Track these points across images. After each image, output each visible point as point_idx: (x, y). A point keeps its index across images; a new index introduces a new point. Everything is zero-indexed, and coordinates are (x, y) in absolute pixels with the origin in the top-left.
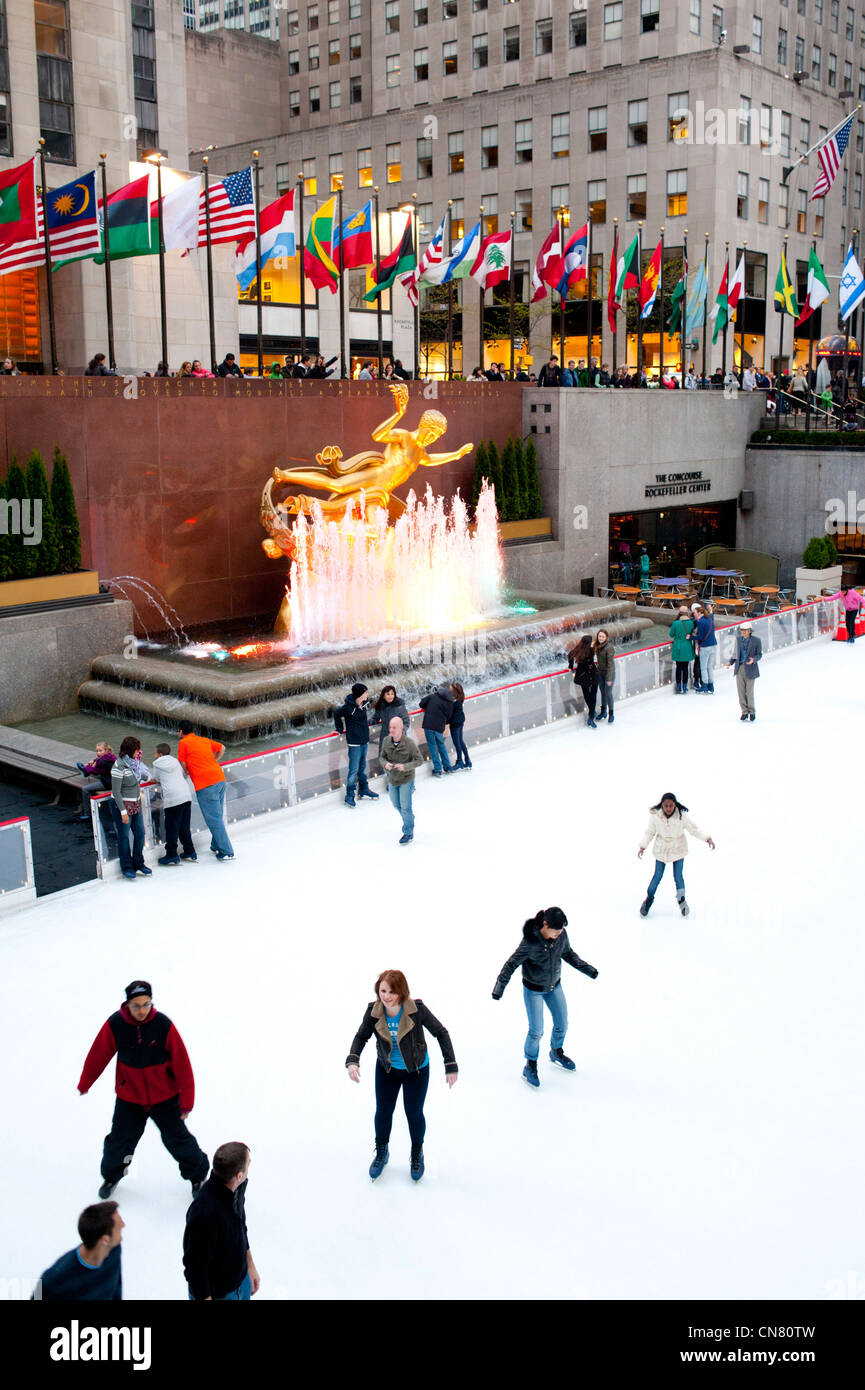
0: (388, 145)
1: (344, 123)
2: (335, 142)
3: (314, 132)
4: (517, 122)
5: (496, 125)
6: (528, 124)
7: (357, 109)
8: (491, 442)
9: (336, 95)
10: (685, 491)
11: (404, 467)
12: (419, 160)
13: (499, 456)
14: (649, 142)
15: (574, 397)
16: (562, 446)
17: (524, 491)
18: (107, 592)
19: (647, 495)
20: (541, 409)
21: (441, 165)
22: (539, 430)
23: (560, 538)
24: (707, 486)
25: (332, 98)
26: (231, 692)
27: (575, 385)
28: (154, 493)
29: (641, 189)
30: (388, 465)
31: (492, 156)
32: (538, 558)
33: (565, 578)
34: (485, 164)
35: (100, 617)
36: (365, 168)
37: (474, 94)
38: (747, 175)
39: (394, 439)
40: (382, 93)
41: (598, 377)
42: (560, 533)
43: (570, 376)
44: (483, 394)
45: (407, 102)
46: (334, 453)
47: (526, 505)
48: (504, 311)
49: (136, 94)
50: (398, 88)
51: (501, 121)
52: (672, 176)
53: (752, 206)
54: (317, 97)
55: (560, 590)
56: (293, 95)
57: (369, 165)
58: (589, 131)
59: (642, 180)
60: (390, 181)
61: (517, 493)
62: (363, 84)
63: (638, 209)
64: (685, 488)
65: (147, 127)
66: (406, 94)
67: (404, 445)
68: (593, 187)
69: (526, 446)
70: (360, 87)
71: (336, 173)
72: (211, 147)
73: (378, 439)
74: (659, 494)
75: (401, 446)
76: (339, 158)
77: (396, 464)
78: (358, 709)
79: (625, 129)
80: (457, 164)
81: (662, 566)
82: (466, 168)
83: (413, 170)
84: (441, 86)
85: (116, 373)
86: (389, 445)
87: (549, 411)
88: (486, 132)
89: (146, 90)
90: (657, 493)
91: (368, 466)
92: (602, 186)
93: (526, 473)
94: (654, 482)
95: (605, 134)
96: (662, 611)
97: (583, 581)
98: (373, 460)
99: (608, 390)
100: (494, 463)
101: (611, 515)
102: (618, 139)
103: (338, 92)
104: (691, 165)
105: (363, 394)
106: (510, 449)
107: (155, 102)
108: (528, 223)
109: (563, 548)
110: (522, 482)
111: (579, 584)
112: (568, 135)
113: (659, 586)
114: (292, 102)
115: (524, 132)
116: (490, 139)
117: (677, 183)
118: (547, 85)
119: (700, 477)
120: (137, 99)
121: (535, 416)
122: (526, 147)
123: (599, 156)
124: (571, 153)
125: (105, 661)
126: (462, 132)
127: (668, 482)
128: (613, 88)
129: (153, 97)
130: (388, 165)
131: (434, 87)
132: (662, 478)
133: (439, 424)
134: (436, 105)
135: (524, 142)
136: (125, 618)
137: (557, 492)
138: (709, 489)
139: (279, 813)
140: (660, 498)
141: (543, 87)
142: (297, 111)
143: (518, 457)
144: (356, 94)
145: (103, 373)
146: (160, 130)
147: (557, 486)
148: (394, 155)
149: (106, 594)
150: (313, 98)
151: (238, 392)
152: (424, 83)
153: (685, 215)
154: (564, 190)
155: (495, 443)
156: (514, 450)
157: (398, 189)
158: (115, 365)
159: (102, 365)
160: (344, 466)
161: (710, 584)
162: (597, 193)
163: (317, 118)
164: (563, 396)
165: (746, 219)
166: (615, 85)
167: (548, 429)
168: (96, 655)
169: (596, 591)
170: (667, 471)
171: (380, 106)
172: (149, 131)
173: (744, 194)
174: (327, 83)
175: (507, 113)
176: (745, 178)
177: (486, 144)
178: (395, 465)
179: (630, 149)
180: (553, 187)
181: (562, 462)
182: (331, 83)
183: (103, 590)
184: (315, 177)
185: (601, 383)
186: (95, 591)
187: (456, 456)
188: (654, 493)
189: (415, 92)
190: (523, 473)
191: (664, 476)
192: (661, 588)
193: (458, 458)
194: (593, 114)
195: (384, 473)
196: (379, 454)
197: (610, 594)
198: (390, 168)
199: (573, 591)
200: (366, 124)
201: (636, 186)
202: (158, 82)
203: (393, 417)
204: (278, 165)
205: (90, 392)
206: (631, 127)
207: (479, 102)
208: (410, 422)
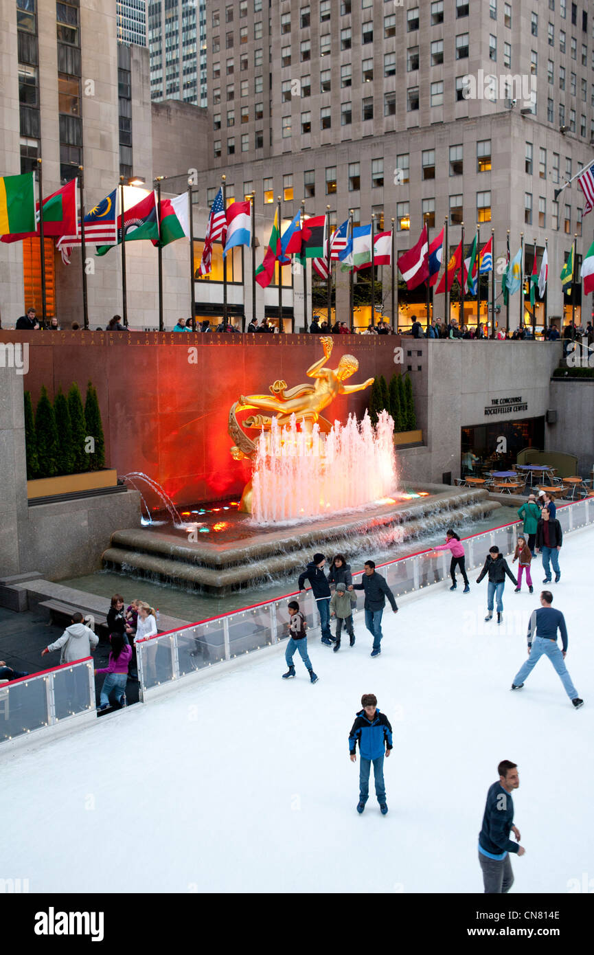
0: (284, 176)
1: (254, 161)
2: (248, 174)
3: (233, 167)
4: (373, 160)
5: (359, 162)
6: (380, 162)
7: (260, 152)
8: (382, 377)
9: (246, 143)
10: (511, 411)
11: (329, 395)
12: (306, 185)
13: (387, 387)
14: (464, 173)
15: (437, 346)
16: (430, 379)
17: (404, 411)
18: (122, 484)
19: (486, 414)
20: (414, 354)
21: (321, 189)
22: (413, 369)
23: (428, 445)
24: (525, 407)
25: (244, 145)
26: (219, 558)
27: (436, 338)
28: (154, 413)
29: (459, 204)
30: (317, 393)
31: (356, 183)
32: (414, 458)
33: (432, 472)
34: (351, 188)
35: (118, 503)
36: (269, 191)
37: (342, 141)
38: (531, 194)
39: (321, 375)
40: (279, 141)
41: (451, 331)
42: (429, 441)
43: (433, 331)
44: (375, 343)
45: (296, 147)
46: (281, 385)
47: (405, 420)
48: (366, 286)
49: (120, 141)
50: (290, 138)
51: (362, 159)
52: (480, 196)
53: (535, 216)
54: (233, 144)
55: (429, 481)
56: (216, 143)
57: (272, 189)
58: (423, 166)
59: (459, 198)
60: (286, 200)
61: (399, 412)
62: (265, 136)
63: (456, 217)
64: (511, 408)
65: (125, 163)
66: (296, 141)
67: (329, 379)
68: (426, 203)
69: (404, 380)
70: (262, 137)
71: (248, 195)
72: (162, 177)
73: (311, 375)
74: (494, 413)
75: (327, 381)
76: (250, 184)
77: (324, 393)
78: (319, 570)
79: (448, 164)
80: (331, 189)
81: (495, 463)
82: (338, 190)
83: (302, 192)
84: (319, 136)
85: (128, 328)
86: (318, 379)
87: (421, 355)
88: (352, 166)
89: (126, 139)
90: (492, 412)
91: (304, 394)
92: (432, 202)
93: (405, 399)
94: (490, 404)
95: (434, 167)
96: (501, 495)
97: (444, 475)
98: (308, 390)
99: (459, 341)
100: (384, 391)
101: (463, 428)
102: (443, 171)
103: (247, 140)
104: (493, 188)
105: (296, 343)
106: (395, 383)
107: (131, 147)
108: (381, 228)
109: (430, 451)
110: (402, 405)
111: (441, 476)
112: (408, 169)
113: (497, 477)
114: (216, 148)
115: (378, 167)
116: (355, 171)
117: (484, 200)
118: (393, 135)
119: (520, 401)
120: (120, 145)
121: (411, 359)
122: (379, 176)
123: (429, 182)
124: (410, 180)
125: (124, 534)
126: (335, 167)
127: (499, 405)
128: (439, 137)
129: (129, 143)
130: (284, 189)
131: (315, 137)
132: (495, 402)
133: (353, 365)
134: (317, 149)
135: (378, 173)
136: (135, 503)
137: (427, 412)
138: (526, 409)
139: (265, 650)
140: (494, 416)
141: (391, 137)
142: (219, 154)
143: (400, 388)
144: (260, 143)
145: (119, 328)
146: (134, 165)
147: (426, 407)
148: (288, 182)
149: (121, 486)
150: (230, 145)
151: (212, 342)
152: (308, 135)
153: (489, 221)
154: (406, 205)
155: (384, 377)
156: (397, 383)
157: (291, 205)
158: (127, 323)
159: (118, 323)
160: (287, 394)
161: (530, 476)
162: (429, 207)
163: (232, 159)
164: (430, 345)
165: (531, 224)
166: (440, 135)
167: (420, 368)
168: (115, 530)
169: (452, 481)
170: (499, 397)
171: (278, 149)
172: (127, 165)
173: (529, 207)
174: (240, 135)
175: (366, 155)
176: (529, 197)
177: (352, 175)
178: (322, 392)
179: (451, 178)
180: (398, 203)
181: (430, 391)
182: (242, 135)
183: (120, 483)
184: (233, 197)
185: (454, 336)
186: (115, 484)
187: (362, 386)
188: (490, 412)
189: (302, 140)
190: (403, 399)
191: (497, 400)
192: (498, 479)
193: (364, 388)
194: (425, 154)
195: (315, 399)
196: (310, 386)
197: (463, 484)
198: (285, 191)
199: (437, 482)
200: (269, 161)
201: (456, 202)
202: (133, 134)
203: (322, 359)
204: (208, 189)
205: (112, 342)
206: (451, 163)
207: (346, 147)
208: (333, 363)
